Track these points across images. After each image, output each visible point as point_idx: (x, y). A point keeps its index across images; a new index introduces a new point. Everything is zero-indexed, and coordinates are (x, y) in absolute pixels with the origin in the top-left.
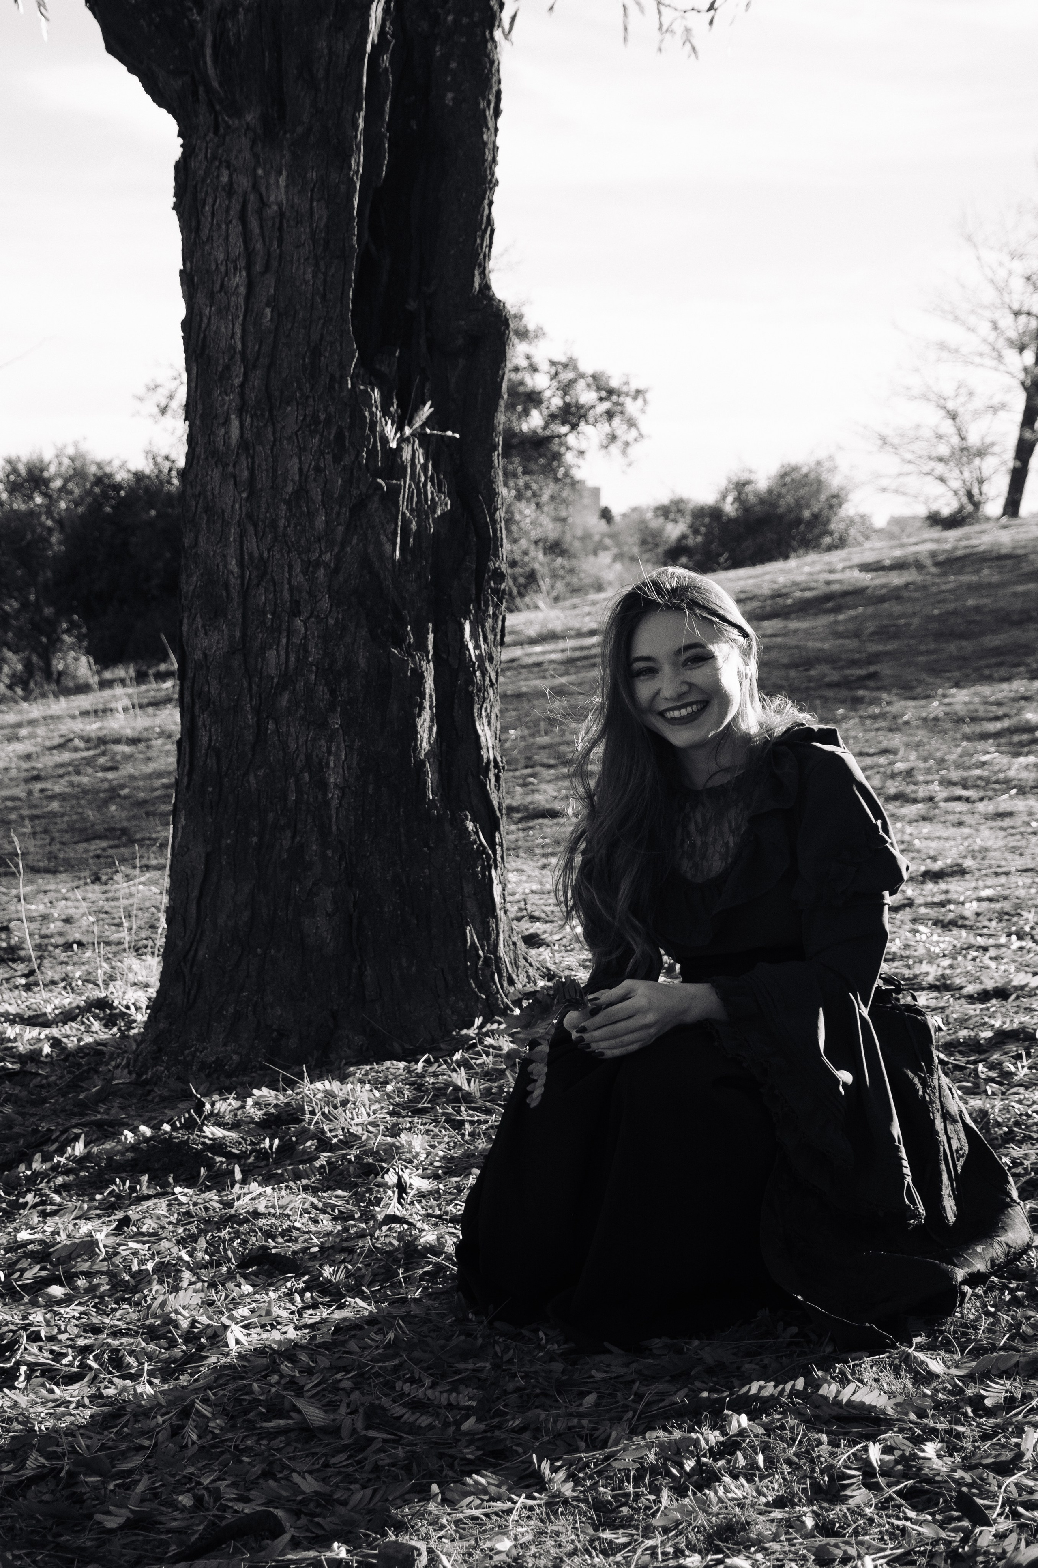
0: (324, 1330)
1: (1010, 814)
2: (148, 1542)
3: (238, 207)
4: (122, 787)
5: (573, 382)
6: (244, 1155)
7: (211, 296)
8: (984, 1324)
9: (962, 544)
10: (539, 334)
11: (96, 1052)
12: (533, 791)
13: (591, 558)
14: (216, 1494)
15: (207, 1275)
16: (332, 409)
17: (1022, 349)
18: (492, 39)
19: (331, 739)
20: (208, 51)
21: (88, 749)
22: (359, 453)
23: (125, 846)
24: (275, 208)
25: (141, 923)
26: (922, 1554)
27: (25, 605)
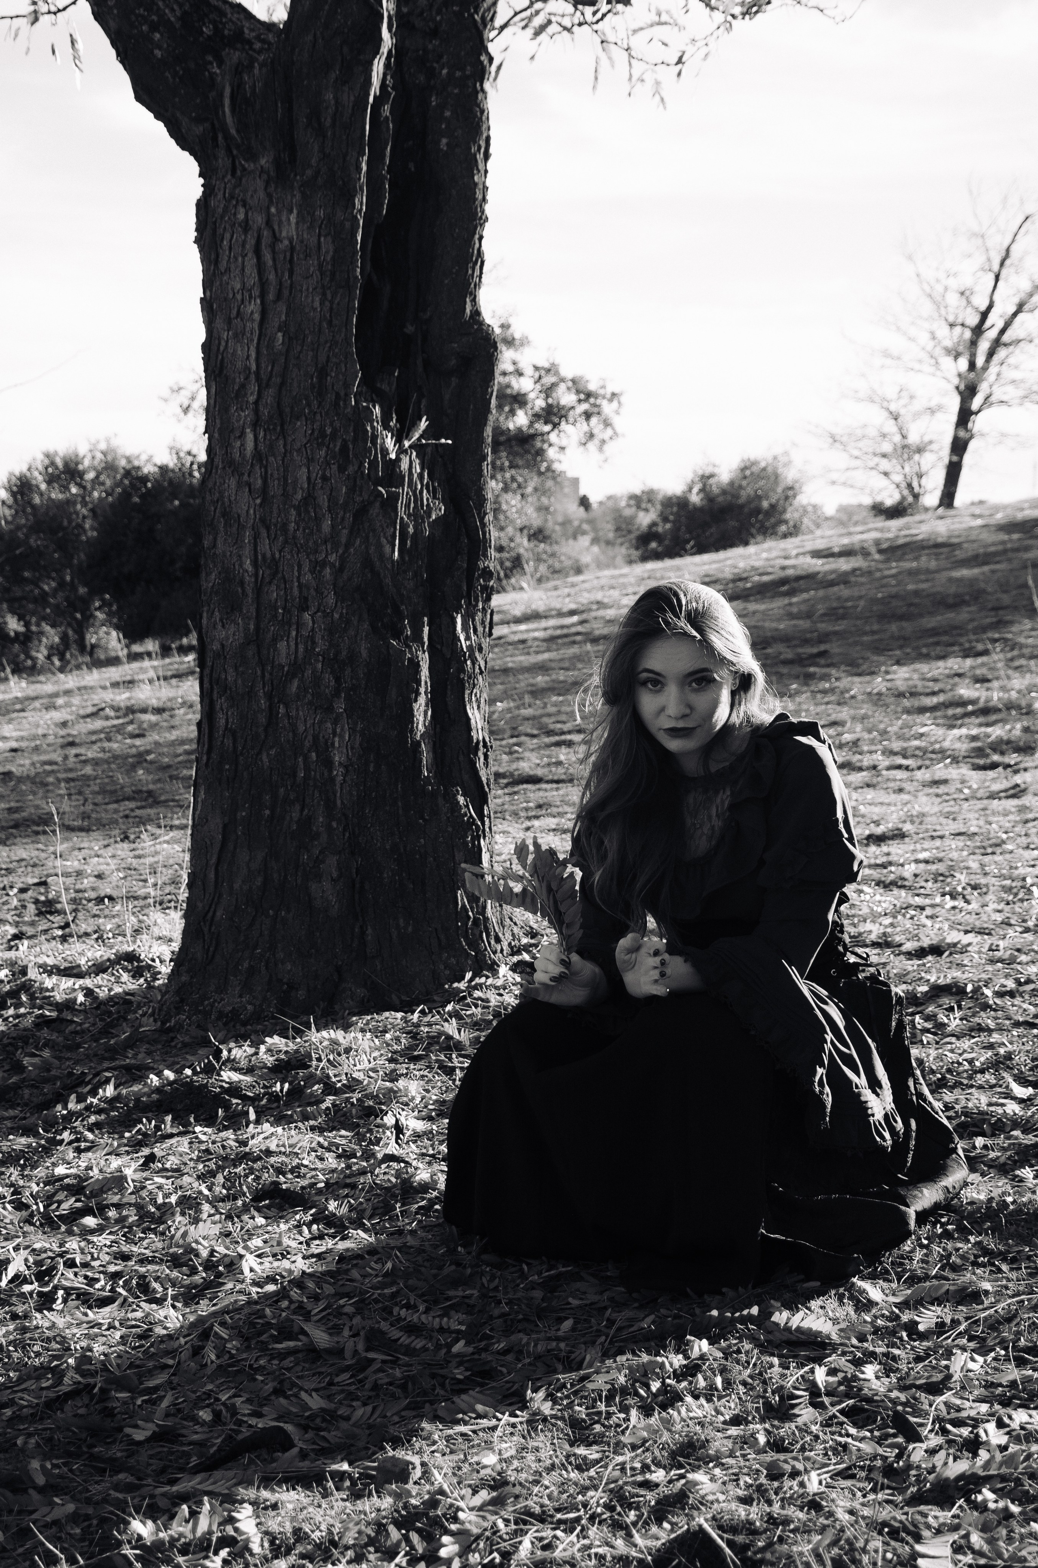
0: (330, 1259)
1: (945, 782)
2: (172, 1453)
3: (253, 242)
4: (148, 752)
5: (554, 386)
6: (257, 1098)
7: (229, 321)
8: (919, 1255)
9: (903, 533)
10: (524, 342)
11: (124, 1002)
12: (518, 759)
13: (571, 542)
14: (233, 1410)
15: (224, 1207)
16: (337, 424)
17: (957, 357)
18: (483, 90)
19: (335, 722)
20: (227, 102)
21: (118, 718)
22: (361, 464)
23: (151, 807)
24: (286, 242)
25: (165, 879)
26: (862, 1468)
27: (62, 584)
